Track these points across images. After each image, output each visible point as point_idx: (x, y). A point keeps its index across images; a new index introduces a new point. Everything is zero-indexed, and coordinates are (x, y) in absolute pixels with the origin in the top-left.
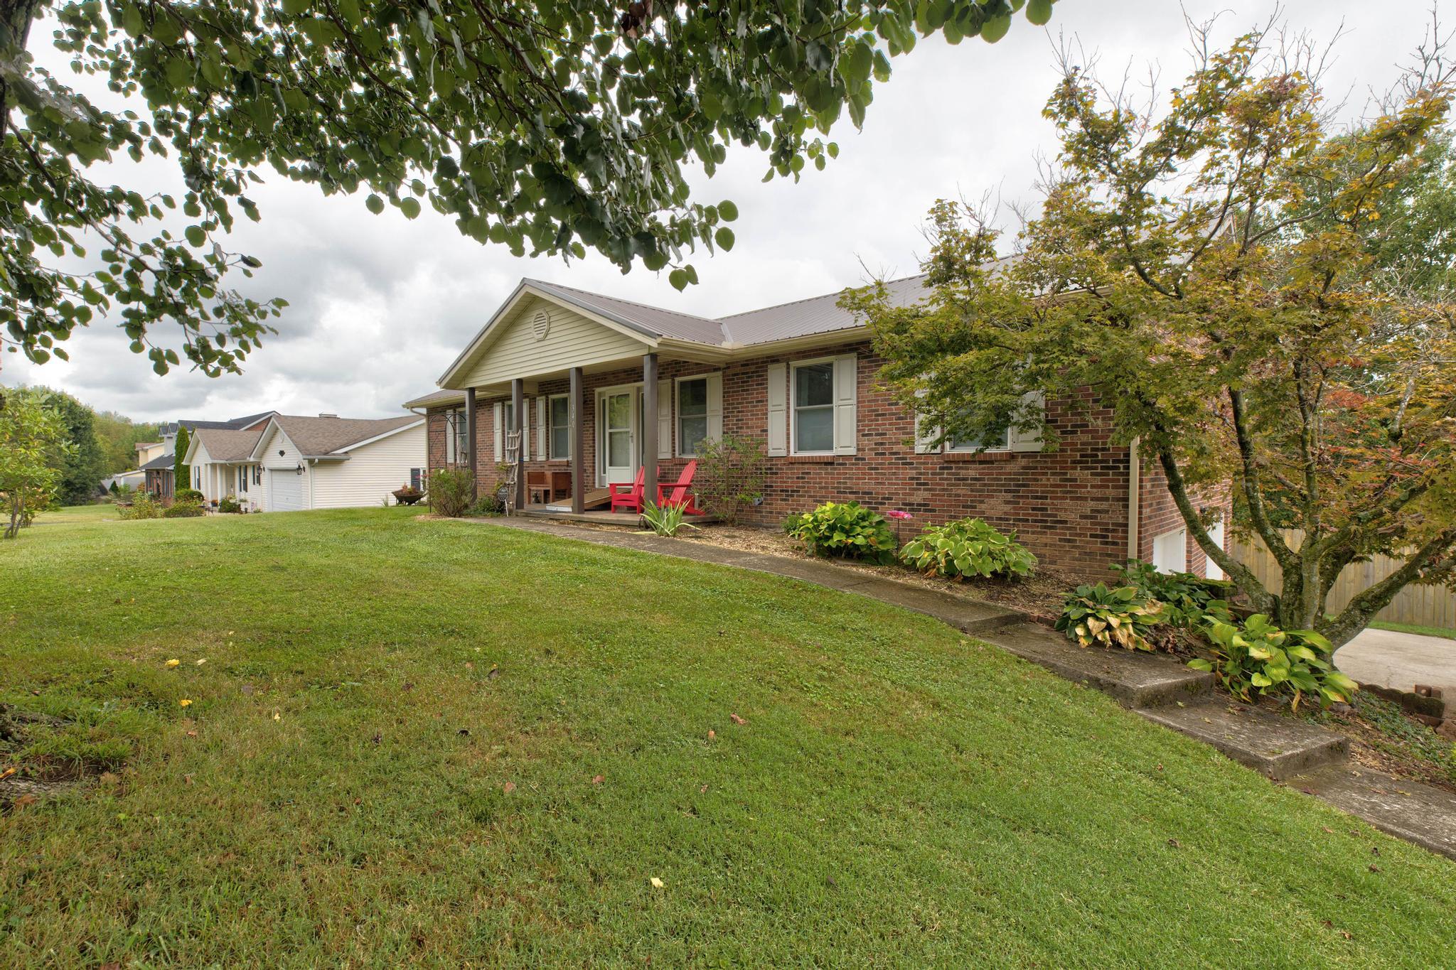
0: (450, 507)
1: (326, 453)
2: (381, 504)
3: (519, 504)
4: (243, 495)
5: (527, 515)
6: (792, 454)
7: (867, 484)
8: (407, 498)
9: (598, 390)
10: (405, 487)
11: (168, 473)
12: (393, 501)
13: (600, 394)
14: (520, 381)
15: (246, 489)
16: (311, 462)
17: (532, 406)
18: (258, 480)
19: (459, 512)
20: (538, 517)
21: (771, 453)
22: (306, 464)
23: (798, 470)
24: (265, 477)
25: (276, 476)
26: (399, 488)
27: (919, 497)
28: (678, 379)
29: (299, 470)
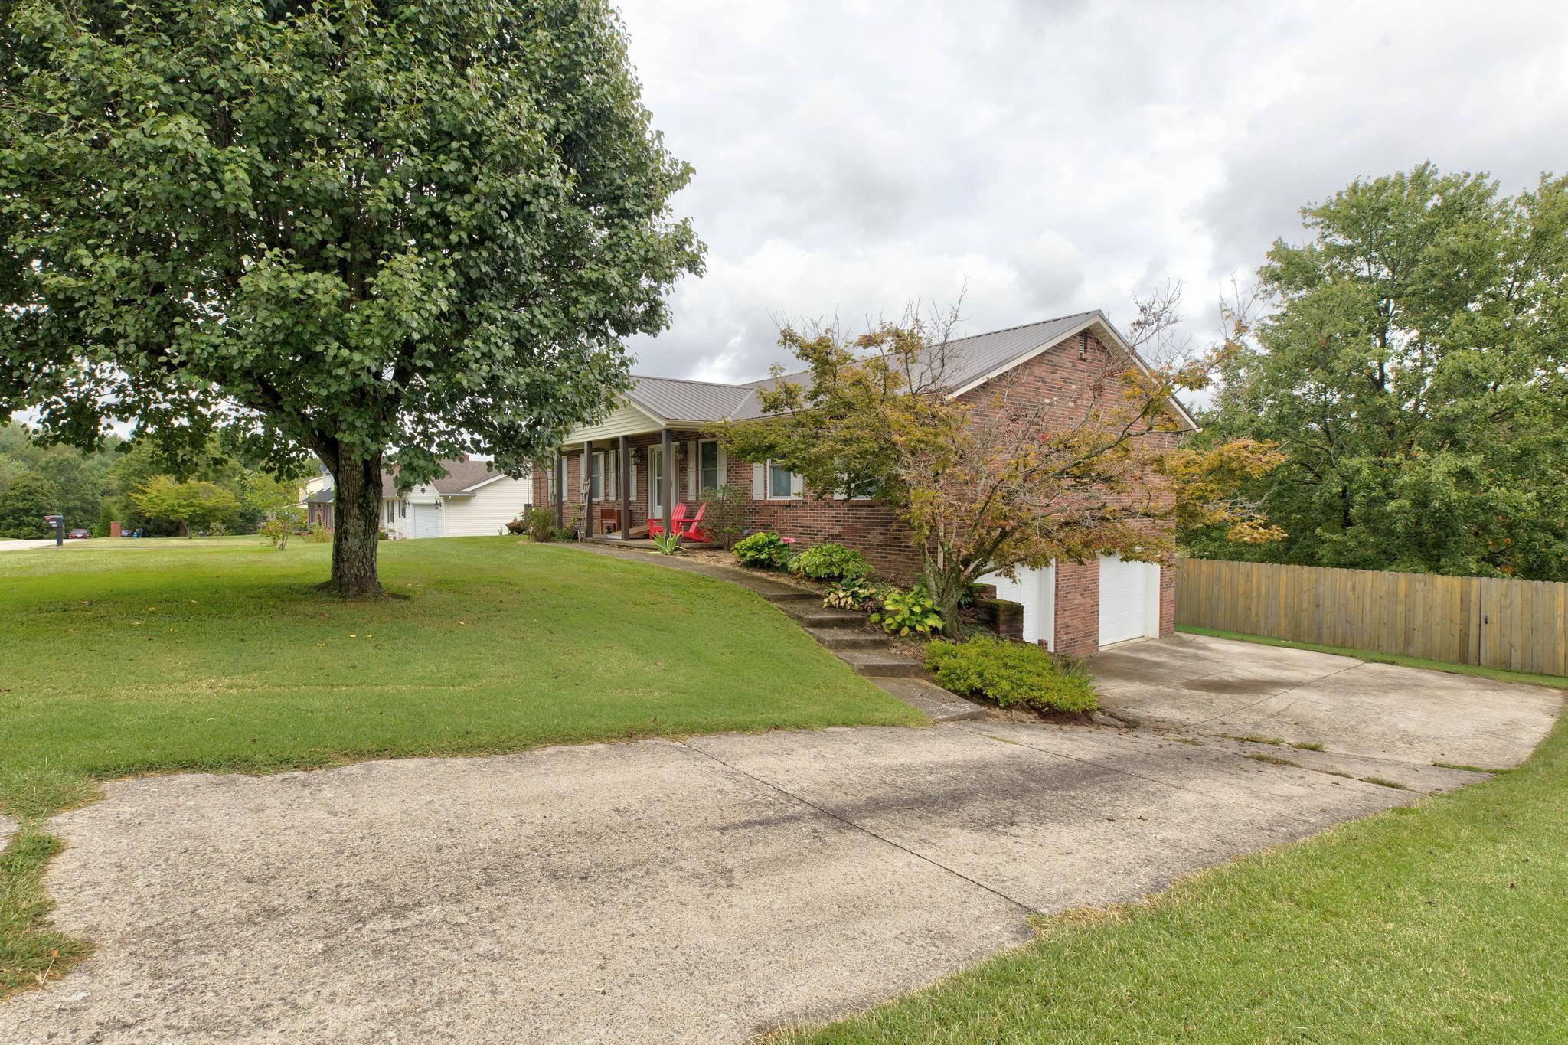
0: (540, 535)
1: (458, 491)
2: (497, 534)
3: (589, 533)
4: (391, 526)
5: (593, 542)
6: (768, 499)
7: (809, 521)
8: (516, 529)
9: (651, 447)
10: (515, 520)
11: (327, 506)
12: (506, 531)
13: (652, 450)
14: (590, 443)
15: (393, 521)
16: (446, 498)
17: (606, 458)
18: (403, 513)
19: (548, 537)
20: (599, 543)
21: (755, 498)
22: (442, 500)
23: (770, 510)
24: (409, 511)
25: (420, 512)
26: (511, 521)
27: (836, 530)
28: (700, 441)
29: (437, 505)
